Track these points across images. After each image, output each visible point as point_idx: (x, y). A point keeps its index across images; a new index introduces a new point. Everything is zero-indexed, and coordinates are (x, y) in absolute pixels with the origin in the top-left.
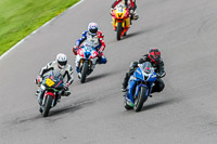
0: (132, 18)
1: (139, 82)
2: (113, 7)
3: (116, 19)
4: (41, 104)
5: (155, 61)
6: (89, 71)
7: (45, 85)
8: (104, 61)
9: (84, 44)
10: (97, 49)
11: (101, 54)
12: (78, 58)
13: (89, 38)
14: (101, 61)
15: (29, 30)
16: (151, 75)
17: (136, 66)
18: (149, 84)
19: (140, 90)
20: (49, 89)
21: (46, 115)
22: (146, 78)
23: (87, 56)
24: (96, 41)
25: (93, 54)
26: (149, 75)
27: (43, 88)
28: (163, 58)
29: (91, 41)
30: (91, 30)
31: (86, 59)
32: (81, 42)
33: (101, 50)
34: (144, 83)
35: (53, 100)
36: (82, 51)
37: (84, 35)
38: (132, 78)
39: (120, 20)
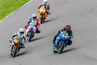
0: (47, 14)
1: (61, 40)
2: (39, 8)
3: (40, 14)
4: (12, 51)
5: (68, 30)
6: (32, 36)
7: (14, 43)
8: (39, 32)
9: (30, 24)
10: (36, 26)
11: (38, 28)
12: (28, 30)
13: (33, 21)
14: (38, 32)
15: (4, 16)
16: (67, 37)
17: (59, 32)
18: (65, 41)
19: (61, 43)
20: (16, 44)
21: (14, 56)
22: (64, 38)
23: (32, 30)
24: (36, 22)
25: (34, 28)
26: (66, 37)
27: (13, 44)
28: (72, 29)
29: (33, 22)
30: (34, 18)
31: (31, 31)
32: (29, 23)
33: (38, 27)
34: (63, 40)
35: (17, 50)
36: (30, 27)
37: (30, 20)
38: (58, 38)
39: (42, 14)
